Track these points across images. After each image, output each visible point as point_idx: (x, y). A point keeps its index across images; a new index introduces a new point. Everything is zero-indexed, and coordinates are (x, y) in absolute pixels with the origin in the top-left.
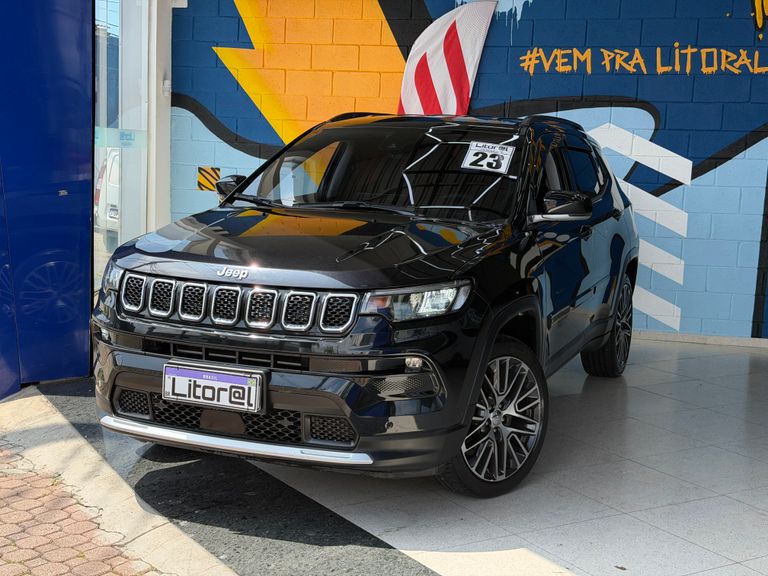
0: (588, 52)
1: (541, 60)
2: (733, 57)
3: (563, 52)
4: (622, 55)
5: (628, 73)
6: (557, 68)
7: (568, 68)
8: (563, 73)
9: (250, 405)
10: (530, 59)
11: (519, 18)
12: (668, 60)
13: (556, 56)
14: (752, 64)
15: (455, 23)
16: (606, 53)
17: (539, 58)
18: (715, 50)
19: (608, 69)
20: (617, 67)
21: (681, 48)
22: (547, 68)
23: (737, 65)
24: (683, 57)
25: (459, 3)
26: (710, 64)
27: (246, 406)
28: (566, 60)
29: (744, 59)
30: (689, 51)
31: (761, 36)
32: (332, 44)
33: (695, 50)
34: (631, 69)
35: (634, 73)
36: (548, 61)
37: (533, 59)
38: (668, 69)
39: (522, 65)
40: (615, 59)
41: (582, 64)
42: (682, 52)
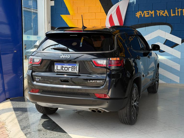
0: (153, 11)
1: (141, 14)
4: (162, 12)
5: (164, 16)
6: (145, 16)
7: (148, 16)
8: (147, 17)
10: (138, 14)
11: (135, 3)
12: (174, 12)
13: (145, 13)
15: (119, 6)
16: (158, 11)
17: (140, 14)
19: (158, 15)
20: (161, 15)
21: (177, 9)
22: (143, 16)
24: (178, 12)
25: (120, 1)
28: (147, 14)
30: (180, 10)
32: (89, 13)
33: (181, 10)
34: (164, 15)
35: (165, 16)
36: (143, 14)
37: (139, 14)
38: (174, 15)
39: (136, 16)
40: (160, 13)
41: (152, 15)
42: (178, 10)
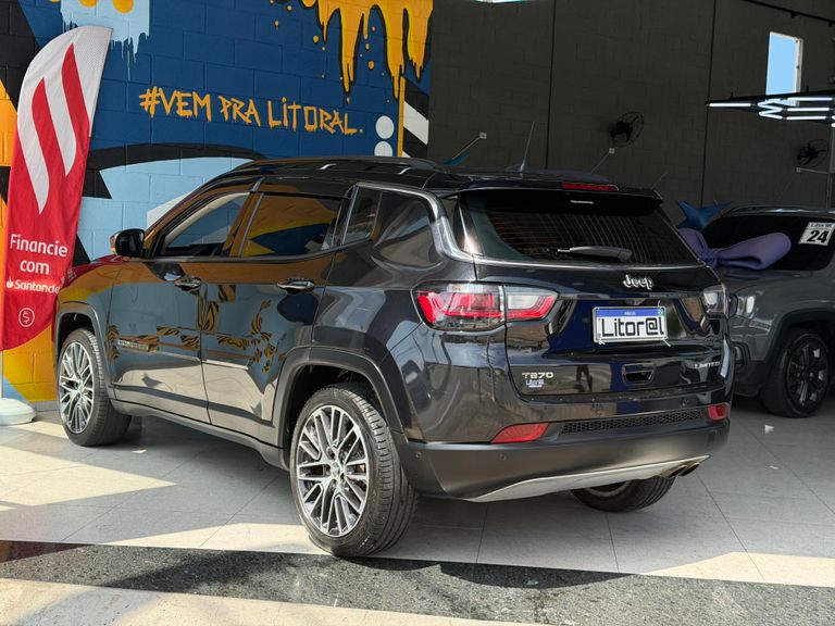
0: (208, 96)
1: (161, 100)
2: (329, 117)
3: (182, 95)
4: (238, 105)
5: (245, 124)
6: (177, 112)
7: (188, 113)
8: (184, 118)
10: (150, 99)
11: (135, 51)
12: (278, 115)
13: (176, 98)
14: (343, 125)
15: (71, 48)
16: (224, 101)
17: (159, 98)
18: (314, 109)
19: (227, 118)
20: (235, 117)
21: (289, 103)
22: (168, 111)
23: (332, 124)
24: (290, 112)
25: (68, 23)
26: (311, 122)
28: (186, 104)
29: (337, 121)
30: (295, 107)
31: (348, 100)
33: (299, 107)
34: (247, 120)
35: (249, 125)
36: (168, 103)
37: (153, 99)
38: (278, 123)
39: (142, 104)
40: (232, 108)
41: (202, 110)
42: (290, 107)
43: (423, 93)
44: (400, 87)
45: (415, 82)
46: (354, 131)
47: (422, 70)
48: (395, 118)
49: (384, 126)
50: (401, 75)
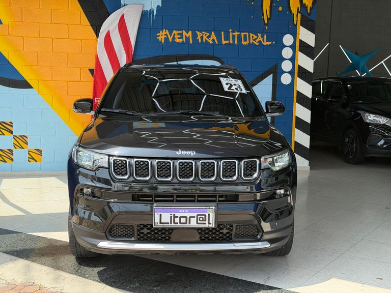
0: (190, 32)
1: (167, 36)
2: (256, 37)
3: (178, 32)
4: (206, 35)
5: (209, 43)
6: (175, 40)
7: (181, 40)
8: (179, 43)
9: (209, 223)
10: (162, 35)
11: (155, 14)
12: (227, 38)
13: (175, 34)
14: (263, 40)
15: (123, 16)
16: (198, 33)
17: (166, 35)
18: (247, 34)
19: (200, 41)
20: (204, 41)
21: (233, 32)
22: (170, 40)
23: (257, 41)
24: (234, 36)
25: (123, 4)
26: (245, 40)
27: (207, 225)
28: (180, 36)
29: (260, 39)
30: (236, 34)
31: (266, 28)
32: (52, 23)
33: (239, 33)
34: (211, 42)
35: (212, 44)
36: (171, 36)
38: (227, 42)
39: (158, 38)
40: (203, 36)
41: (187, 39)
42: (233, 34)
43: (312, 21)
44: (297, 19)
45: (307, 15)
46: (270, 43)
47: (311, 9)
48: (294, 35)
49: (288, 39)
50: (298, 12)
